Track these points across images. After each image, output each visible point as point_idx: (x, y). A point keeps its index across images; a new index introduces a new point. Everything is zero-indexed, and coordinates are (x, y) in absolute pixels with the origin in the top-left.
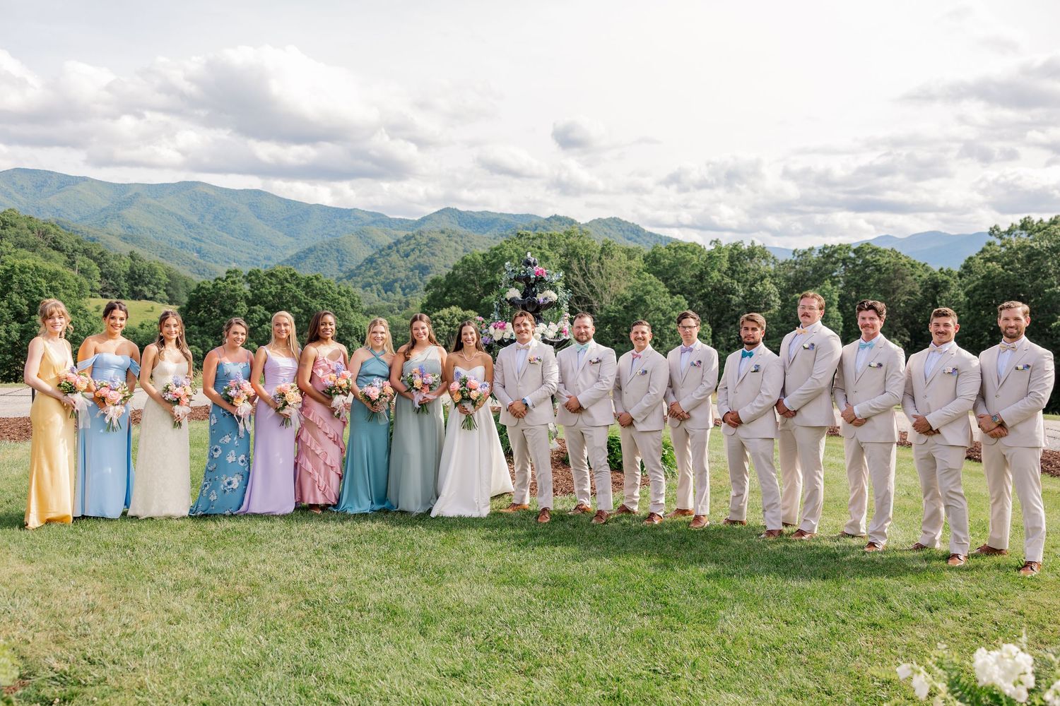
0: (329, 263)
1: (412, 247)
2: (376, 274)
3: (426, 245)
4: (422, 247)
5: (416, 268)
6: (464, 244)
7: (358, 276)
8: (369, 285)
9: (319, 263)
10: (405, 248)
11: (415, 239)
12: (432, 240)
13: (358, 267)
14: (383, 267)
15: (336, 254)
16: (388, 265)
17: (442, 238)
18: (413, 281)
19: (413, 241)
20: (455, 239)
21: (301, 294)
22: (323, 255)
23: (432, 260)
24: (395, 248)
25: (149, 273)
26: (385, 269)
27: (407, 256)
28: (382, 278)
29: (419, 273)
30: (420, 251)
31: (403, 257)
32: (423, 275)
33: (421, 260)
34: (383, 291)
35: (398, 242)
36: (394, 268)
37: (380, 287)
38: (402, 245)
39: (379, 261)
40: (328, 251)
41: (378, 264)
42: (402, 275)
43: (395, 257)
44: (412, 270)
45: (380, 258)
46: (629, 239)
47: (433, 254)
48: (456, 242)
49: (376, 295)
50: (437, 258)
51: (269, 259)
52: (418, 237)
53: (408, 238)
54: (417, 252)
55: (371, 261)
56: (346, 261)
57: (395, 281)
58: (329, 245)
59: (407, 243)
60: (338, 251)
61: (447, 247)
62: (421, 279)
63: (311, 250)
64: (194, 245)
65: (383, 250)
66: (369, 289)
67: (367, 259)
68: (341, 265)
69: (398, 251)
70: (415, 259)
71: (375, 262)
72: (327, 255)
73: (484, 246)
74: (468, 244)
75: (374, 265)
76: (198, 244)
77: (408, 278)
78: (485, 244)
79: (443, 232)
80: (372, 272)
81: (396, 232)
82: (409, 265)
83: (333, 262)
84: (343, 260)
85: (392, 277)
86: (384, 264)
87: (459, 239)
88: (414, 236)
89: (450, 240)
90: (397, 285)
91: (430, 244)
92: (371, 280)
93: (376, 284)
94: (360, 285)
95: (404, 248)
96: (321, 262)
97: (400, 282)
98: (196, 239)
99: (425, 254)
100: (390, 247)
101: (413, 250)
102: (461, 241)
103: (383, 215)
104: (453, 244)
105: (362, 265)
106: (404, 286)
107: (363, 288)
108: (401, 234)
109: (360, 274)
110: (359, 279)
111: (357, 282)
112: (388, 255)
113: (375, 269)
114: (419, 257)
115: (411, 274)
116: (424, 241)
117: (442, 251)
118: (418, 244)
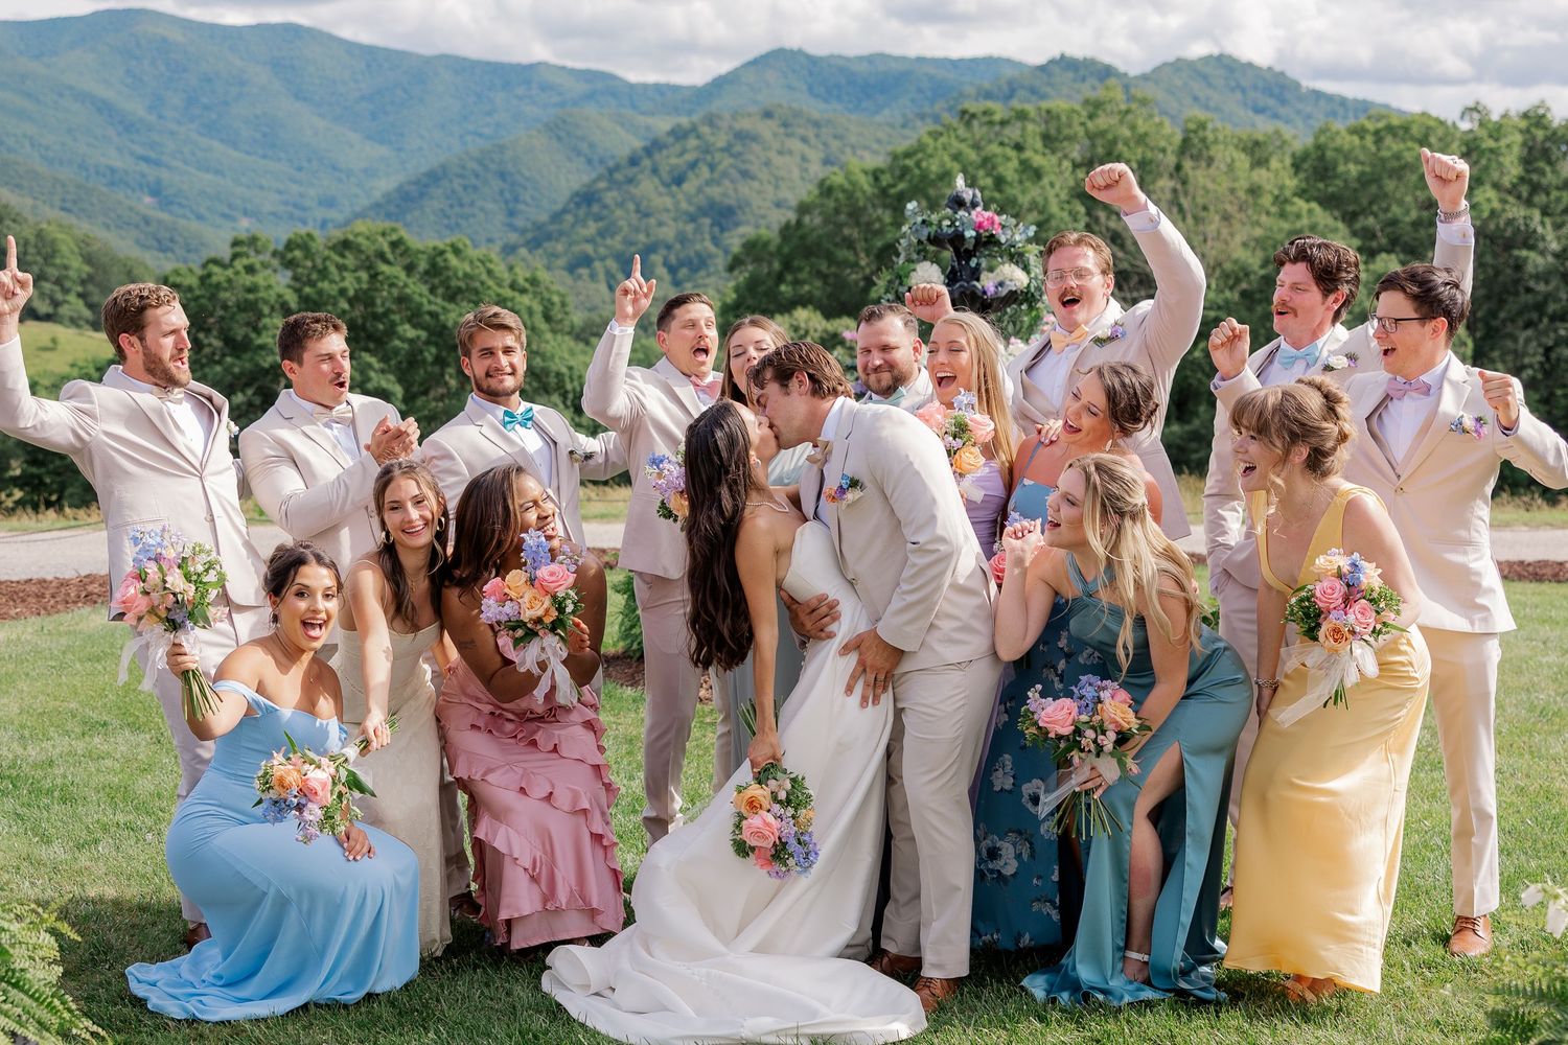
0: (482, 209)
1: (690, 157)
2: (602, 234)
3: (727, 149)
4: (718, 156)
5: (703, 211)
6: (825, 144)
7: (557, 240)
8: (587, 261)
9: (457, 209)
10: (674, 161)
11: (698, 137)
12: (742, 136)
13: (556, 217)
14: (619, 213)
15: (497, 184)
16: (631, 206)
17: (766, 129)
18: (698, 247)
19: (692, 142)
20: (801, 131)
21: (417, 289)
22: (465, 188)
23: (746, 189)
24: (647, 163)
25: (39, 253)
26: (623, 218)
27: (679, 180)
29: (712, 225)
30: (712, 167)
31: (667, 185)
32: (723, 230)
33: (714, 192)
35: (654, 147)
36: (647, 215)
37: (611, 265)
38: (665, 152)
39: (610, 197)
40: (477, 176)
41: (605, 207)
42: (668, 233)
43: (647, 187)
44: (693, 219)
45: (609, 189)
46: (1259, 110)
47: (745, 174)
48: (804, 140)
49: (603, 288)
50: (756, 184)
51: (330, 203)
52: (705, 130)
53: (679, 134)
54: (705, 172)
55: (586, 198)
56: (527, 204)
58: (480, 162)
59: (678, 147)
60: (502, 175)
61: (780, 153)
62: (715, 241)
63: (434, 177)
64: (143, 175)
65: (617, 168)
66: (584, 271)
67: (577, 194)
68: (511, 214)
69: (655, 171)
70: (700, 190)
71: (599, 200)
72: (475, 188)
73: (875, 146)
74: (835, 144)
75: (595, 208)
76: (152, 173)
77: (682, 239)
78: (879, 141)
79: (768, 115)
80: (592, 228)
81: (650, 120)
82: (684, 205)
83: (490, 206)
84: (516, 200)
86: (621, 205)
87: (810, 133)
88: (694, 129)
89: (788, 135)
91: (738, 148)
92: (589, 249)
93: (603, 259)
94: (561, 262)
95: (670, 160)
96: (462, 205)
97: (663, 251)
98: (146, 159)
99: (725, 174)
100: (634, 161)
101: (693, 165)
102: (817, 136)
103: (612, 77)
104: (796, 145)
105: (565, 211)
106: (673, 259)
107: (571, 268)
108: (663, 125)
109: (561, 233)
110: (560, 247)
111: (554, 255)
112: (630, 181)
113: (598, 218)
114: (709, 183)
115: (690, 228)
116: (721, 140)
117: (767, 163)
118: (707, 150)
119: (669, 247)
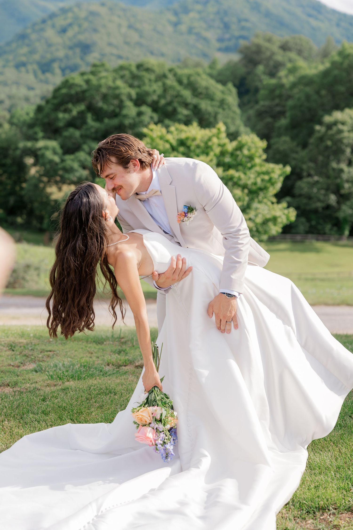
1: (69, 21)
2: (30, 52)
3: (86, 19)
4: (82, 22)
5: (76, 46)
6: (128, 19)
7: (9, 54)
8: (24, 64)
11: (73, 12)
12: (92, 14)
13: (8, 44)
14: (37, 44)
16: (43, 41)
17: (103, 11)
18: (74, 61)
19: (70, 15)
20: (118, 13)
21: (187, 94)
23: (95, 36)
24: (49, 23)
26: (40, 46)
27: (64, 31)
28: (37, 57)
29: (81, 52)
30: (80, 26)
31: (59, 33)
32: (85, 54)
33: (82, 37)
34: (39, 73)
35: (52, 16)
36: (51, 46)
37: (35, 67)
38: (58, 18)
39: (34, 36)
41: (31, 41)
42: (61, 54)
43: (50, 33)
44: (71, 48)
45: (32, 33)
46: (310, 16)
47: (95, 30)
48: (119, 16)
50: (100, 35)
52: (76, 10)
53: (64, 11)
54: (76, 28)
55: (23, 37)
57: (53, 60)
59: (63, 17)
61: (109, 21)
62: (82, 59)
65: (36, 24)
66: (23, 69)
67: (17, 34)
69: (53, 26)
70: (74, 36)
71: (28, 38)
74: (132, 19)
75: (26, 41)
77: (67, 57)
79: (103, 4)
80: (25, 50)
82: (67, 42)
85: (49, 56)
86: (38, 40)
87: (121, 14)
88: (70, 10)
89: (112, 14)
90: (56, 65)
91: (91, 19)
92: (24, 59)
94: (12, 64)
95: (60, 22)
97: (58, 62)
99: (85, 30)
100: (44, 21)
101: (70, 25)
102: (125, 15)
104: (116, 18)
105: (12, 41)
107: (17, 67)
109: (11, 51)
110: (11, 57)
111: (7, 61)
112: (42, 30)
113: (28, 45)
114: (79, 33)
115: (70, 53)
116: (83, 14)
117: (104, 26)
118: (76, 18)
119: (61, 60)
